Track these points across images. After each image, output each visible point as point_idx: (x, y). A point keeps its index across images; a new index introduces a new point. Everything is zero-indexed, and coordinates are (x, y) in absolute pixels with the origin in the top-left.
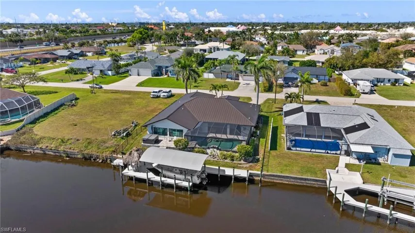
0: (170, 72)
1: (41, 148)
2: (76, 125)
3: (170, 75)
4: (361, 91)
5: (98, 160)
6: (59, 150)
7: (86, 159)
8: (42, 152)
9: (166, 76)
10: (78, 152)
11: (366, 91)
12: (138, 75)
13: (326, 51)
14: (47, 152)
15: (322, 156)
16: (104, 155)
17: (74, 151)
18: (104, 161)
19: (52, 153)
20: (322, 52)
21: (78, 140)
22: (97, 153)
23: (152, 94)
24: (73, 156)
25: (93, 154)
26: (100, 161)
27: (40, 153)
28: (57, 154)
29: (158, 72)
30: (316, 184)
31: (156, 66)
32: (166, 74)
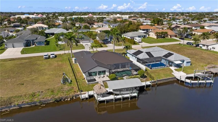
0: (37, 43)
1: (18, 105)
2: (23, 84)
3: (37, 45)
4: (138, 42)
5: (67, 99)
6: (35, 101)
7: (58, 101)
8: (18, 107)
9: (34, 46)
10: (51, 99)
11: (140, 41)
12: (14, 47)
13: (100, 26)
14: (23, 106)
15: (164, 69)
16: (71, 95)
17: (48, 99)
18: (72, 99)
19: (28, 106)
20: (98, 26)
21: (42, 92)
22: (65, 95)
23: (44, 57)
24: (46, 103)
25: (63, 97)
26: (69, 99)
27: (16, 109)
28: (33, 105)
29: (28, 44)
30: (172, 80)
31: (25, 40)
32: (33, 45)
